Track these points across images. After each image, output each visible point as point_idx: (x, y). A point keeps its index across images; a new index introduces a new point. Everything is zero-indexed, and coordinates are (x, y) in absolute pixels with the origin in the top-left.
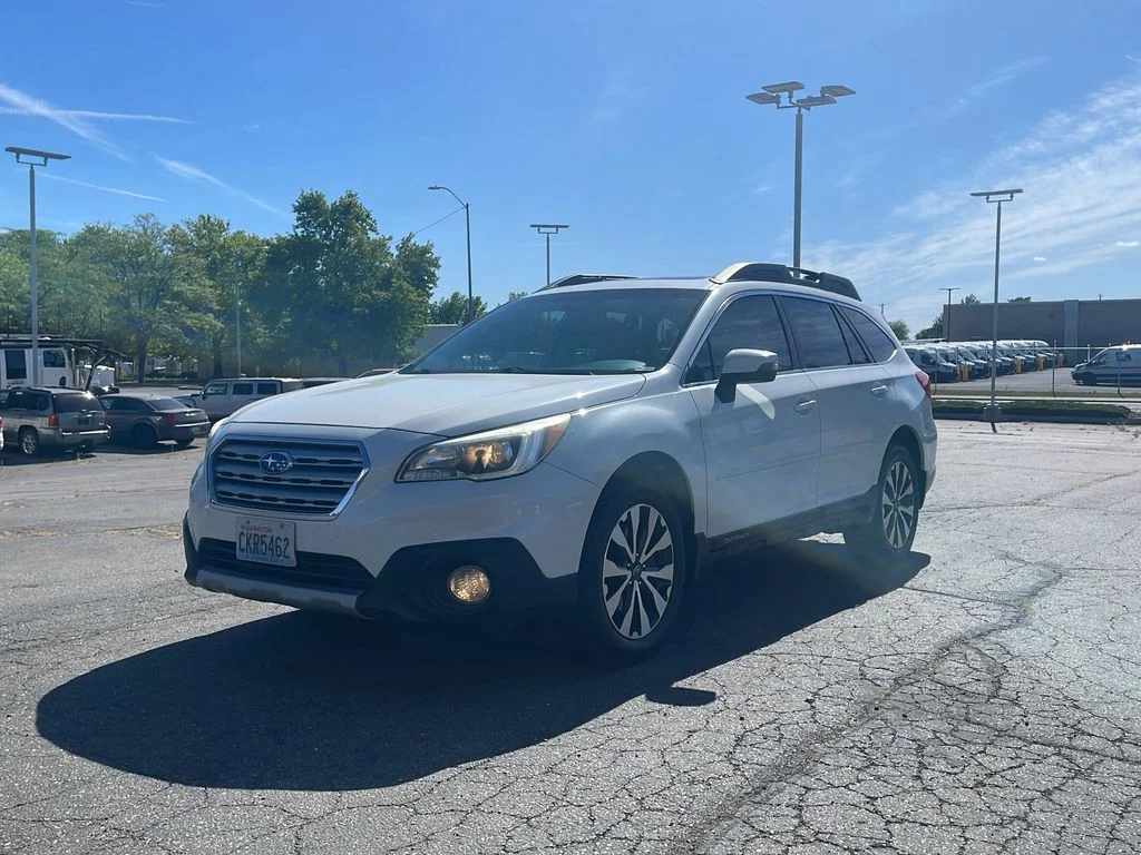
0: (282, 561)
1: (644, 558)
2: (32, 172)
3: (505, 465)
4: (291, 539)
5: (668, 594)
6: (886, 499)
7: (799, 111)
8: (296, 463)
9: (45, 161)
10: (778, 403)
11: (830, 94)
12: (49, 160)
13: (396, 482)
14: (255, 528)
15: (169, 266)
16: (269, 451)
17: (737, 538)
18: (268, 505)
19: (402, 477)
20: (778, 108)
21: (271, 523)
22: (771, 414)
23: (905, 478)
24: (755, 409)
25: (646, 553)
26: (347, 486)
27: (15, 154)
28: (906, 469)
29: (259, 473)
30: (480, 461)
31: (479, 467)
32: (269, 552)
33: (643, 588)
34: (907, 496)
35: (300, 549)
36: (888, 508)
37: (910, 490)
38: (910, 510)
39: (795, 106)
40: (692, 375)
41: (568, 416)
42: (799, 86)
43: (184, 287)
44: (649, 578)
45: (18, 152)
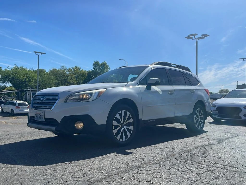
0: (42, 120)
1: (125, 123)
2: (38, 56)
3: (89, 99)
4: (44, 115)
5: (131, 133)
6: (195, 116)
7: (197, 40)
8: (46, 99)
9: (41, 54)
10: (163, 91)
11: (204, 36)
12: (42, 54)
13: (65, 102)
14: (38, 113)
15: (68, 76)
16: (42, 97)
17: (152, 121)
18: (41, 108)
19: (66, 101)
20: (192, 39)
21: (40, 112)
22: (161, 93)
23: (201, 113)
24: (156, 92)
25: (126, 122)
26: (54, 103)
27: (35, 53)
28: (201, 111)
29: (39, 101)
30: (83, 98)
31: (82, 99)
32: (40, 118)
33: (124, 130)
34: (201, 117)
35: (45, 117)
36: (196, 119)
37: (203, 116)
38: (202, 121)
39: (196, 39)
40: (141, 83)
41: (106, 89)
42: (197, 35)
43: (70, 81)
44: (126, 128)
45: (36, 52)
